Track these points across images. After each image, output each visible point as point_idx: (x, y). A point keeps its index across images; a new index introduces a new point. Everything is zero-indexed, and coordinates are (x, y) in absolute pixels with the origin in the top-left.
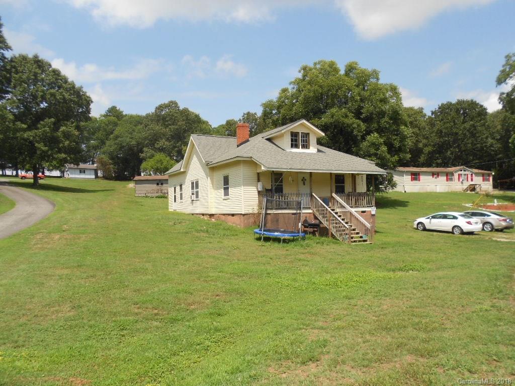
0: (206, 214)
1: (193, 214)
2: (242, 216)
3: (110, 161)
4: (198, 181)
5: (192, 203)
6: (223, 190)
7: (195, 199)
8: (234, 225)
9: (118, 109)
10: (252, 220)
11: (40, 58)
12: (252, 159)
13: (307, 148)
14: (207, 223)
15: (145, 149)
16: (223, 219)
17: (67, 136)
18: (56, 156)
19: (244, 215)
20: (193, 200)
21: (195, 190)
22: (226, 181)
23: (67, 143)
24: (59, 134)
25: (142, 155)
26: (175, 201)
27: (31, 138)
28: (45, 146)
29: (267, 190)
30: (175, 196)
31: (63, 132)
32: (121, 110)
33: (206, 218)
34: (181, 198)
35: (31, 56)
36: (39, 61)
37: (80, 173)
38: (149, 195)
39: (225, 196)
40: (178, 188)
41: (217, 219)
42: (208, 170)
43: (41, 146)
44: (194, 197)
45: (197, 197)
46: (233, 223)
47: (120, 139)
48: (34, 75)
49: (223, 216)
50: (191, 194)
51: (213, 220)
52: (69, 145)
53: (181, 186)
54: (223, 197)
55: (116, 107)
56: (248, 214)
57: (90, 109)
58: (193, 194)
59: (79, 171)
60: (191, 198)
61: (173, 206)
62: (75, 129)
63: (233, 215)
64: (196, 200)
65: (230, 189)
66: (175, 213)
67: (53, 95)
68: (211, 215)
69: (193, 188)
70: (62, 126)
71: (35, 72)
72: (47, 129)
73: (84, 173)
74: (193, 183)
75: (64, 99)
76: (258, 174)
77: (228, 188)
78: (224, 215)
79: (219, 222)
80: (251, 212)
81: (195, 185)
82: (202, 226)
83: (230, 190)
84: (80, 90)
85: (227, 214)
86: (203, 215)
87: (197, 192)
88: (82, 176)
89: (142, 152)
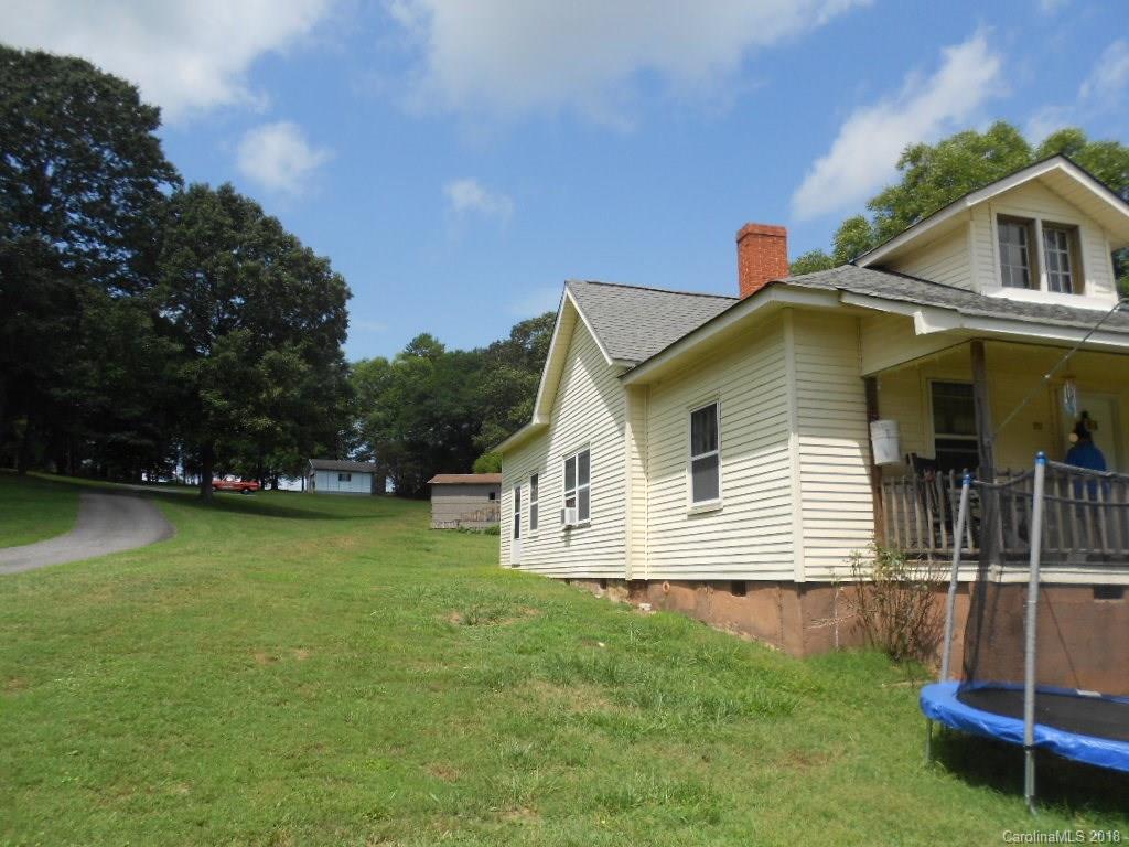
0: (616, 581)
1: (568, 580)
2: (792, 594)
3: (407, 453)
4: (587, 453)
5: (567, 538)
6: (688, 477)
7: (577, 522)
8: (745, 637)
9: (433, 339)
10: (845, 615)
11: (236, 193)
12: (847, 300)
13: (1068, 290)
14: (615, 621)
15: (485, 425)
16: (691, 604)
17: (280, 373)
18: (247, 423)
19: (804, 588)
20: (569, 528)
21: (577, 488)
22: (705, 427)
23: (277, 391)
24: (261, 368)
25: (476, 439)
26: (517, 536)
27: (195, 377)
28: (226, 396)
29: (921, 464)
30: (517, 517)
31: (271, 364)
32: (441, 342)
33: (615, 596)
34: (534, 525)
35: (214, 188)
36: (234, 200)
37: (340, 479)
38: (466, 526)
39: (698, 497)
40: (526, 490)
41: (662, 605)
42: (624, 399)
43: (213, 398)
44: (573, 516)
45: (584, 513)
46: (742, 628)
47: (428, 402)
48: (214, 229)
49: (687, 591)
50: (563, 504)
51: (646, 606)
52: (281, 395)
53: (534, 480)
54: (690, 505)
55: (429, 337)
56: (827, 585)
57: (345, 314)
58: (570, 503)
59: (336, 476)
60: (563, 521)
61: (513, 553)
62: (300, 359)
63: (739, 587)
64: (581, 527)
65: (722, 463)
66: (516, 577)
67: (253, 273)
68: (637, 587)
69: (570, 483)
70: (269, 349)
71: (216, 222)
72: (231, 354)
73: (349, 480)
74: (570, 464)
75: (279, 283)
76: (870, 383)
77: (712, 463)
78: (693, 584)
79: (672, 620)
80: (844, 572)
81: (578, 468)
82: (591, 640)
83: (721, 470)
84: (323, 266)
85: (705, 583)
86: (604, 583)
87: (584, 495)
88: (344, 487)
89: (477, 433)
